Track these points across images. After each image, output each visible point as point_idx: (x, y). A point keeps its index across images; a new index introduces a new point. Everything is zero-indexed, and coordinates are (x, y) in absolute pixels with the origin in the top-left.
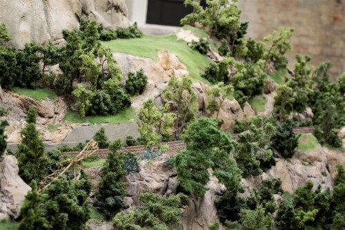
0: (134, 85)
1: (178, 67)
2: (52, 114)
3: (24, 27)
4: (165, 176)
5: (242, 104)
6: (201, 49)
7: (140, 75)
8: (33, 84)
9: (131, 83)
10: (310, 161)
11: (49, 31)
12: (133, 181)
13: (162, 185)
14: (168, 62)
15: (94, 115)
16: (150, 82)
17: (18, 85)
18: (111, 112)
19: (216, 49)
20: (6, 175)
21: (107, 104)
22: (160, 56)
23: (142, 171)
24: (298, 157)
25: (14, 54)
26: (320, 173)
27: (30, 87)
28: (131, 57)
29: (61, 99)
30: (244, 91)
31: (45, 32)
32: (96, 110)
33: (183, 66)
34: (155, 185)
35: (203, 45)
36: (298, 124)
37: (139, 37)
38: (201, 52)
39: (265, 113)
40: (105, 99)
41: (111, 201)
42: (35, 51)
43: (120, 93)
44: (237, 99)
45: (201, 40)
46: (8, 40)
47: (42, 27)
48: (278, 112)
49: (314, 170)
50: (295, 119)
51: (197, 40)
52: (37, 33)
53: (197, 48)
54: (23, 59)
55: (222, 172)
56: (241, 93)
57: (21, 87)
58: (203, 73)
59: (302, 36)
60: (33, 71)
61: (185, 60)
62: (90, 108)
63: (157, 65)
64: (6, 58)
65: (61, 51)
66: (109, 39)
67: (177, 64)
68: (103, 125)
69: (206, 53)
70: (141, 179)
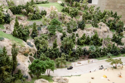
0: (43, 13)
1: (55, 9)
2: (24, 19)
3: (18, 2)
4: (47, 31)
5: (72, 18)
6: (62, 5)
7: (45, 11)
8: (20, 13)
9: (42, 13)
10: (89, 30)
11: (24, 2)
12: (40, 32)
13: (46, 32)
14: (52, 8)
15: (33, 20)
16: (47, 13)
17: (16, 14)
18: (37, 19)
19: (66, 5)
20: (11, 27)
21: (36, 17)
22: (51, 7)
23: (42, 30)
24: (85, 29)
25: (15, 7)
26: (91, 33)
27: (19, 14)
28: (43, 7)
29: (26, 16)
30: (73, 14)
31: (23, 2)
32: (34, 19)
33: (56, 9)
34: (44, 32)
35: (63, 4)
36: (89, 23)
37: (48, 3)
38: (62, 6)
39: (79, 20)
40: (35, 16)
41: (34, 35)
42: (20, 6)
43: (39, 15)
44: (71, 16)
45: (62, 3)
46: (14, 4)
47: (22, 1)
48: (83, 20)
49: (89, 32)
50: (88, 21)
51: (61, 3)
52: (21, 3)
53: (61, 5)
54: (17, 8)
55: (59, 29)
56: (72, 15)
57: (17, 14)
58: (61, 10)
59: (122, 3)
60: (19, 11)
61: (57, 8)
62: (32, 18)
63: (50, 9)
64: (14, 8)
65: (25, 6)
66: (39, 4)
67: (55, 8)
68: (35, 21)
69: (64, 6)
70: (42, 31)
